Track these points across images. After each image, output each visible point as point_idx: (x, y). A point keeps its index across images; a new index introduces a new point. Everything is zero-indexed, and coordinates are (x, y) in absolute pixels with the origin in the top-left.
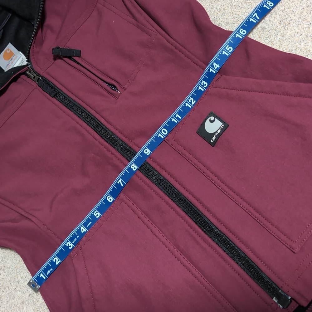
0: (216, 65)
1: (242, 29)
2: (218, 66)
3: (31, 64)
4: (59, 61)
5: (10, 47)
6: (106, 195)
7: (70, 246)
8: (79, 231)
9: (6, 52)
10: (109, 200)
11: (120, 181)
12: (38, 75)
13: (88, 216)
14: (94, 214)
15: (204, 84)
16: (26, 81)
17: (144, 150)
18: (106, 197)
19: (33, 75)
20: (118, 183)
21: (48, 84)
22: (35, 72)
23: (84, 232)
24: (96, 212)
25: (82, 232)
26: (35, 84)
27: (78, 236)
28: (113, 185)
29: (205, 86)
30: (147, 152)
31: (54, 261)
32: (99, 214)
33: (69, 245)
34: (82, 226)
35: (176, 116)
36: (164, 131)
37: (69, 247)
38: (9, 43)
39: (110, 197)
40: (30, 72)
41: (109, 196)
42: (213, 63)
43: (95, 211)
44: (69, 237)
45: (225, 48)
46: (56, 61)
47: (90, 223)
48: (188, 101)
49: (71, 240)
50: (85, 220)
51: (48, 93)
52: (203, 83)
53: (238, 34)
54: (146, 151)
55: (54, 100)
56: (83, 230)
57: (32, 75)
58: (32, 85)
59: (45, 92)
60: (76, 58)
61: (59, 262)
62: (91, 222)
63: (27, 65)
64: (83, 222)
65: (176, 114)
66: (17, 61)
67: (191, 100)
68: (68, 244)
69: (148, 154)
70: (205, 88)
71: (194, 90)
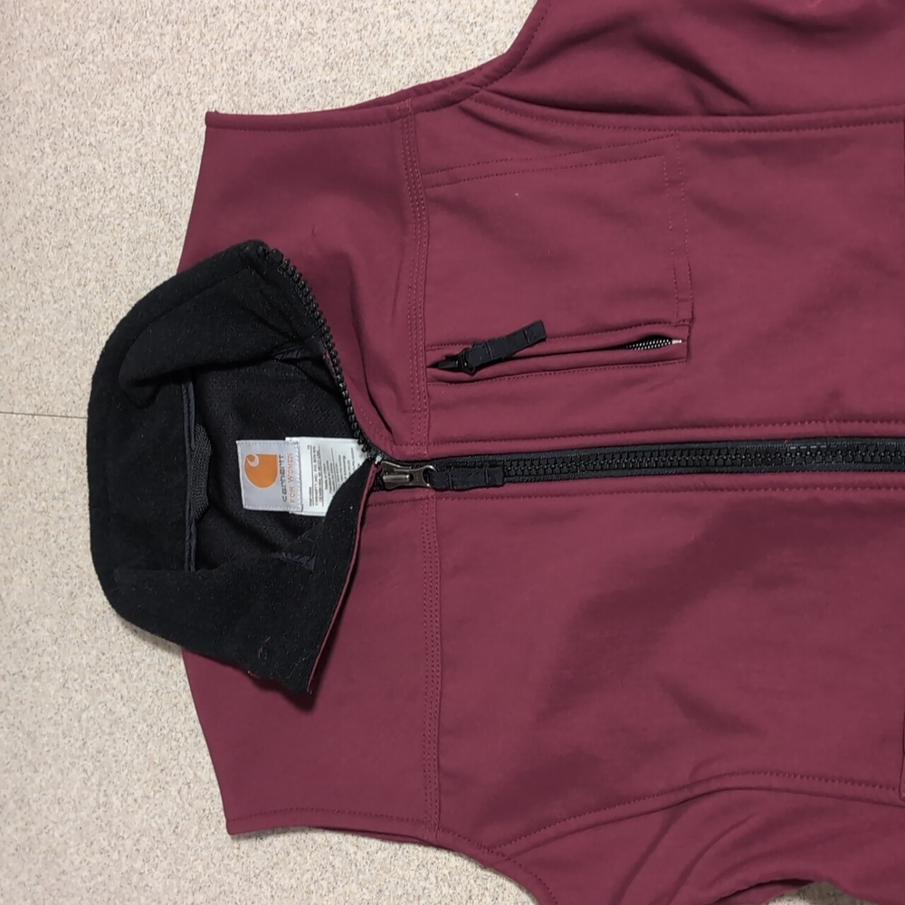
9: (249, 469)
19: (406, 473)
38: (237, 442)
57: (403, 476)
58: (421, 499)
63: (368, 463)
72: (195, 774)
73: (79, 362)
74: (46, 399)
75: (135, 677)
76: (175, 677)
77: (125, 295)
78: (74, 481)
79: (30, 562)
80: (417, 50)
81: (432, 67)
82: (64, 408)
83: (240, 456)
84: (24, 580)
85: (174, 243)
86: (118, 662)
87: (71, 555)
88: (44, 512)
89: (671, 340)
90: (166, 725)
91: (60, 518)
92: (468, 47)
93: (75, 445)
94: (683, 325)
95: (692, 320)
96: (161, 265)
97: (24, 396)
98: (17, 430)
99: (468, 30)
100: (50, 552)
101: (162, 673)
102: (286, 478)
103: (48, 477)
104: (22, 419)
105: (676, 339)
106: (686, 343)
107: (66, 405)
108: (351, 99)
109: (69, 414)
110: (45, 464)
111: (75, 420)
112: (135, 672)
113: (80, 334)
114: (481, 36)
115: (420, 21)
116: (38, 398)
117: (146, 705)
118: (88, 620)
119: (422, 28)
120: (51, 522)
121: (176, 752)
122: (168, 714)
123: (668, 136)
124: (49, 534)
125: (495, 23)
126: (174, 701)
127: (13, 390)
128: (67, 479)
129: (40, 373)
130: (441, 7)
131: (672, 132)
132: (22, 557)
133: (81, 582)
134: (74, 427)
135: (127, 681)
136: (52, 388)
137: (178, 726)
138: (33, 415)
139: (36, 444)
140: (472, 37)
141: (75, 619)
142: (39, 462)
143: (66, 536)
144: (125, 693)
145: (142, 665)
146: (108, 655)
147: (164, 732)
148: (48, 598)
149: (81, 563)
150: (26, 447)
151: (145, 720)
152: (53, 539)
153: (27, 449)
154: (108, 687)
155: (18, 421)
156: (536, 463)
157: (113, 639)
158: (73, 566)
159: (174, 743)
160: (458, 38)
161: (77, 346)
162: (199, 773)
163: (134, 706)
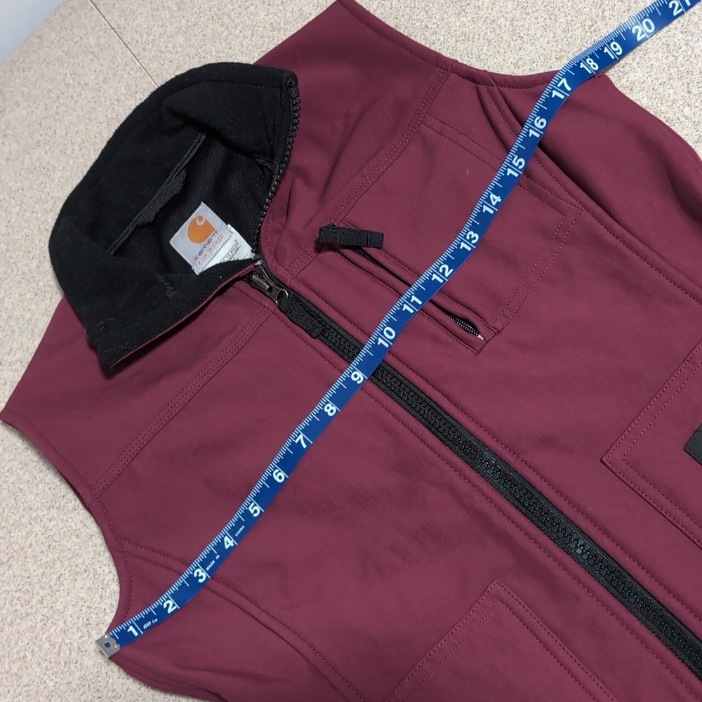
0: (495, 197)
1: (538, 118)
2: (498, 199)
3: (263, 258)
4: (329, 256)
5: (204, 213)
6: (271, 468)
7: (202, 577)
8: (220, 545)
9: (193, 223)
10: (276, 478)
11: (301, 437)
12: (280, 283)
13: (238, 515)
14: (250, 508)
15: (472, 237)
16: (248, 295)
17: (350, 375)
18: (272, 473)
20: (297, 441)
21: (303, 305)
22: (272, 277)
23: (230, 546)
24: (253, 504)
25: (227, 547)
26: (272, 305)
27: (218, 557)
28: (285, 448)
29: (474, 242)
30: (358, 378)
31: (165, 606)
32: (258, 508)
33: (200, 575)
34: (226, 535)
35: (411, 298)
36: (388, 332)
37: (198, 578)
38: (202, 203)
39: (279, 471)
40: (261, 275)
41: (277, 471)
42: (490, 194)
43: (251, 503)
44: (200, 559)
45: (511, 163)
46: (321, 255)
47: (241, 529)
48: (438, 269)
49: (204, 564)
50: (232, 523)
51: (305, 328)
52: (470, 235)
53: (533, 129)
54: (356, 376)
55: (317, 343)
56: (228, 543)
59: (296, 324)
60: (372, 251)
61: (175, 608)
62: (243, 527)
64: (228, 527)
65: (412, 295)
66: (222, 247)
67: (444, 269)
68: (198, 573)
69: (359, 382)
70: (473, 244)
71: (450, 249)
72: (4, 297)
73: (160, 23)
74: (126, 26)
75: (25, 217)
76: (43, 237)
77: (216, 9)
78: (97, 84)
79: (36, 105)
80: (480, 23)
81: (478, 39)
82: (129, 40)
83: (196, 212)
84: (24, 112)
85: (265, 5)
86: (25, 201)
87: (58, 121)
88: (67, 85)
89: (478, 333)
90: (15, 257)
91: (72, 97)
92: (506, 47)
93: (116, 65)
94: (492, 330)
95: (499, 332)
96: (248, 10)
97: (118, 14)
98: (97, 29)
99: (514, 38)
100: (50, 109)
101: (39, 229)
102: (208, 247)
103: (87, 69)
104: (105, 25)
105: (482, 335)
106: (485, 342)
107: (132, 39)
108: (423, 16)
109: (129, 46)
110: (93, 60)
111: (128, 51)
112: (28, 214)
113: (175, 8)
114: (518, 48)
115: (498, 8)
116: (123, 21)
117: (16, 237)
118: (32, 164)
119: (495, 13)
120: (66, 95)
121: (6, 277)
122: (21, 253)
123: (575, 206)
124: (58, 100)
125: (532, 48)
126: (31, 249)
127: (116, 5)
128: (95, 79)
129: (137, 9)
130: (514, 11)
131: (580, 206)
132: (35, 99)
133: (48, 141)
134: (124, 55)
135: (20, 215)
136: (134, 23)
137: (19, 264)
138: (112, 28)
139: (98, 45)
140: (512, 44)
141: (27, 157)
142: (90, 56)
143: (65, 109)
144: (12, 221)
145: (34, 215)
146: (24, 192)
147: (11, 261)
148: (26, 133)
149: (58, 131)
150: (93, 42)
151: (8, 245)
152: (58, 104)
153: (92, 43)
154: (9, 209)
155: (102, 24)
156: (343, 340)
157: (35, 187)
158: (53, 129)
159: (9, 271)
160: (506, 37)
161: (167, 12)
162: (6, 299)
163: (10, 232)
